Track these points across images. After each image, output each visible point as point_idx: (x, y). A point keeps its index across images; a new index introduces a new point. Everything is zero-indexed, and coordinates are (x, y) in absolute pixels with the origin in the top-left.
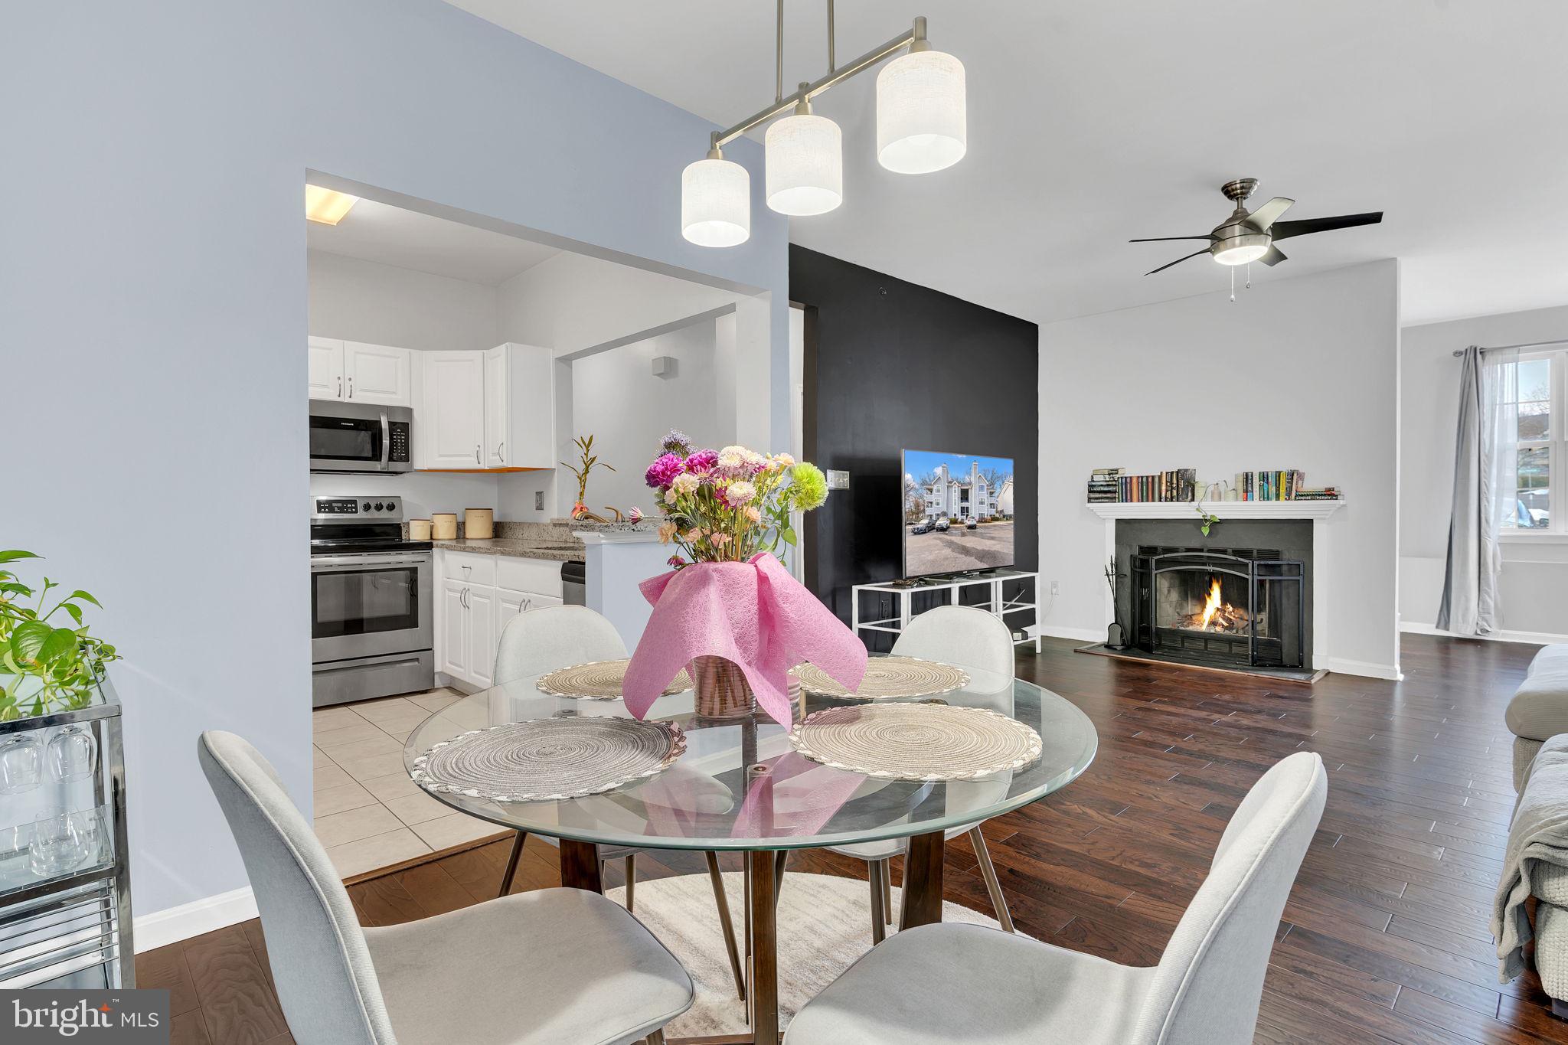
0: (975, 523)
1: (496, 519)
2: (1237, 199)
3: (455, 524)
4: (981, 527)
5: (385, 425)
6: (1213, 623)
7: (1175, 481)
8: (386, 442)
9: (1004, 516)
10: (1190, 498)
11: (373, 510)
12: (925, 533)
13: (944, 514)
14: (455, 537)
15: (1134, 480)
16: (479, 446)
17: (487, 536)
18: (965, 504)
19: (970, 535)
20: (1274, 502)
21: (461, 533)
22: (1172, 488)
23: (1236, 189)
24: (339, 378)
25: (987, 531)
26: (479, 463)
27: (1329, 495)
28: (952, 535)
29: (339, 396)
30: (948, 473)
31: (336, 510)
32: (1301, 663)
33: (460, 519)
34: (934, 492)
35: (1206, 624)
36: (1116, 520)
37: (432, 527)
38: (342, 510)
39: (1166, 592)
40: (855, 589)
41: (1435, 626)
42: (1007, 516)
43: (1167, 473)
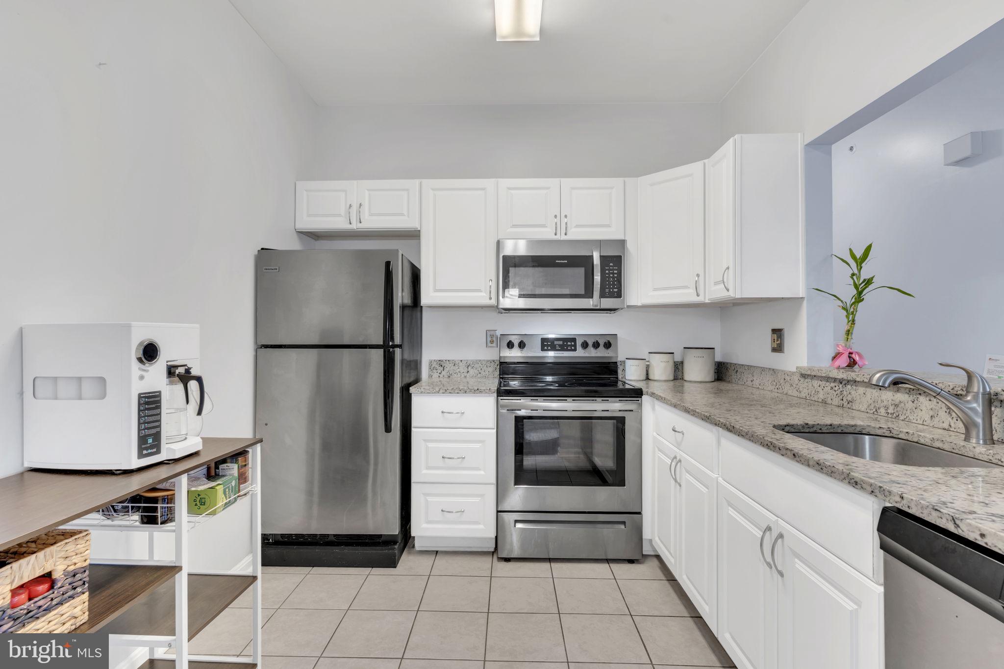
1: (718, 359)
3: (671, 364)
5: (597, 261)
8: (597, 278)
11: (590, 348)
14: (672, 378)
16: (698, 275)
17: (708, 379)
21: (680, 373)
24: (556, 216)
26: (698, 295)
29: (556, 235)
31: (558, 348)
33: (678, 358)
37: (648, 367)
38: (563, 348)
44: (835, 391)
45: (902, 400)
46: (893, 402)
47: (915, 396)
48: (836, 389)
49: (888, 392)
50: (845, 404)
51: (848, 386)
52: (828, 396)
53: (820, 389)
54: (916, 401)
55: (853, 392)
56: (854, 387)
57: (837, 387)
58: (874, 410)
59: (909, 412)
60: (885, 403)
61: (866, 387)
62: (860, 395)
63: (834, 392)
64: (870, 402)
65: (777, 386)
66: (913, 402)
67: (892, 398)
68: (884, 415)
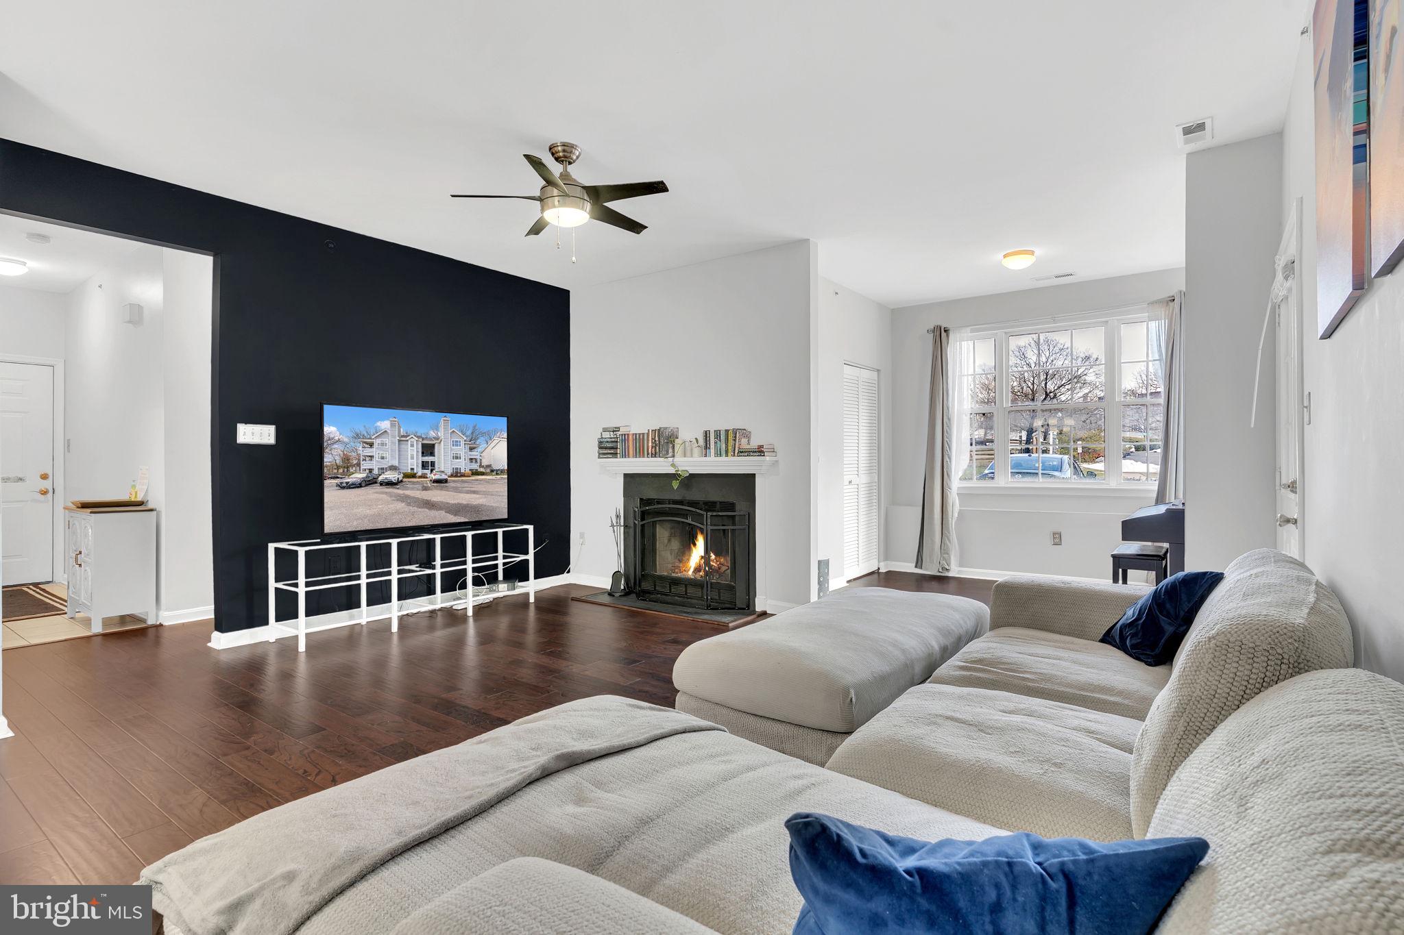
0: (444, 477)
2: (563, 162)
4: (454, 481)
6: (697, 570)
7: (657, 439)
9: (492, 471)
10: (670, 454)
12: (361, 487)
13: (393, 468)
15: (631, 437)
18: (429, 459)
19: (436, 488)
20: (724, 458)
22: (656, 445)
23: (559, 152)
25: (466, 485)
27: (759, 452)
28: (407, 489)
30: (399, 427)
32: (748, 606)
34: (375, 445)
35: (692, 570)
36: (626, 476)
39: (666, 541)
40: (272, 547)
41: (914, 565)
42: (497, 470)
43: (652, 431)
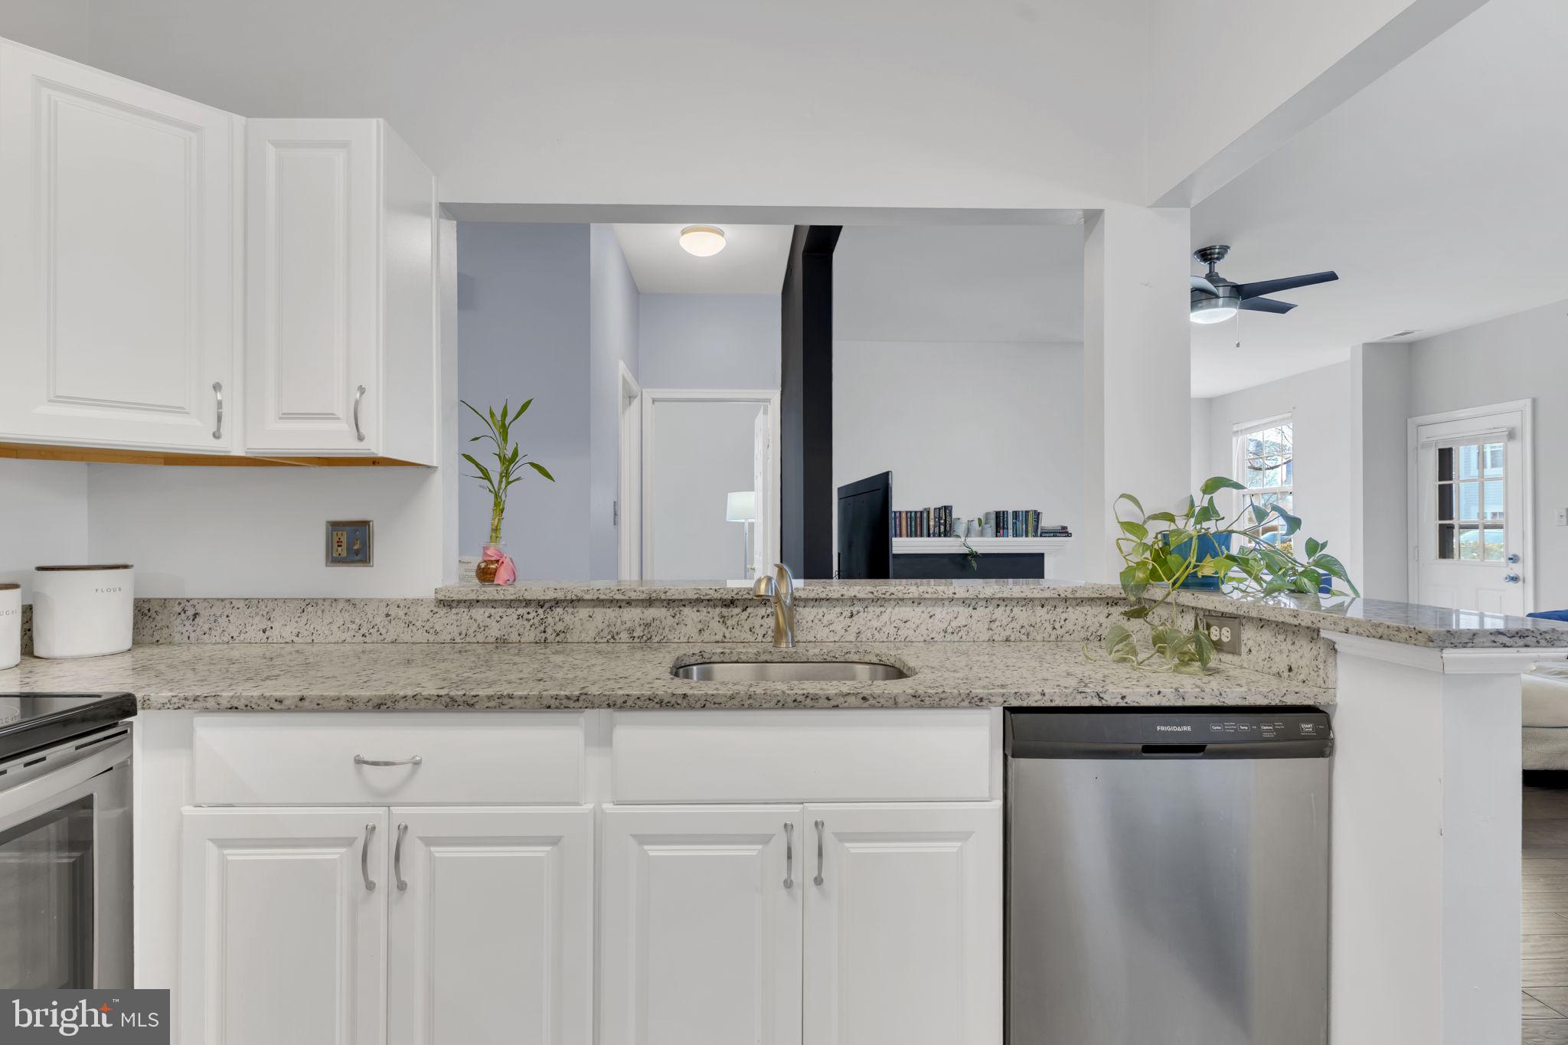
2: (1211, 263)
3: (18, 618)
7: (943, 517)
15: (904, 515)
16: (219, 387)
22: (940, 524)
43: (935, 508)
44: (528, 620)
45: (656, 616)
46: (642, 622)
47: (676, 609)
48: (530, 616)
49: (632, 609)
50: (551, 638)
51: (558, 609)
52: (510, 630)
53: (492, 623)
54: (678, 615)
55: (567, 618)
56: (570, 610)
57: (533, 614)
58: (610, 637)
59: (667, 630)
60: (628, 625)
61: (594, 607)
62: (581, 619)
63: (525, 622)
64: (601, 626)
65: (363, 631)
66: (673, 617)
67: (641, 616)
68: (628, 640)
